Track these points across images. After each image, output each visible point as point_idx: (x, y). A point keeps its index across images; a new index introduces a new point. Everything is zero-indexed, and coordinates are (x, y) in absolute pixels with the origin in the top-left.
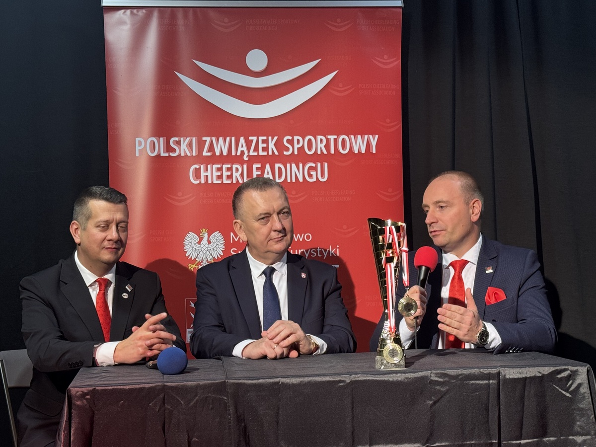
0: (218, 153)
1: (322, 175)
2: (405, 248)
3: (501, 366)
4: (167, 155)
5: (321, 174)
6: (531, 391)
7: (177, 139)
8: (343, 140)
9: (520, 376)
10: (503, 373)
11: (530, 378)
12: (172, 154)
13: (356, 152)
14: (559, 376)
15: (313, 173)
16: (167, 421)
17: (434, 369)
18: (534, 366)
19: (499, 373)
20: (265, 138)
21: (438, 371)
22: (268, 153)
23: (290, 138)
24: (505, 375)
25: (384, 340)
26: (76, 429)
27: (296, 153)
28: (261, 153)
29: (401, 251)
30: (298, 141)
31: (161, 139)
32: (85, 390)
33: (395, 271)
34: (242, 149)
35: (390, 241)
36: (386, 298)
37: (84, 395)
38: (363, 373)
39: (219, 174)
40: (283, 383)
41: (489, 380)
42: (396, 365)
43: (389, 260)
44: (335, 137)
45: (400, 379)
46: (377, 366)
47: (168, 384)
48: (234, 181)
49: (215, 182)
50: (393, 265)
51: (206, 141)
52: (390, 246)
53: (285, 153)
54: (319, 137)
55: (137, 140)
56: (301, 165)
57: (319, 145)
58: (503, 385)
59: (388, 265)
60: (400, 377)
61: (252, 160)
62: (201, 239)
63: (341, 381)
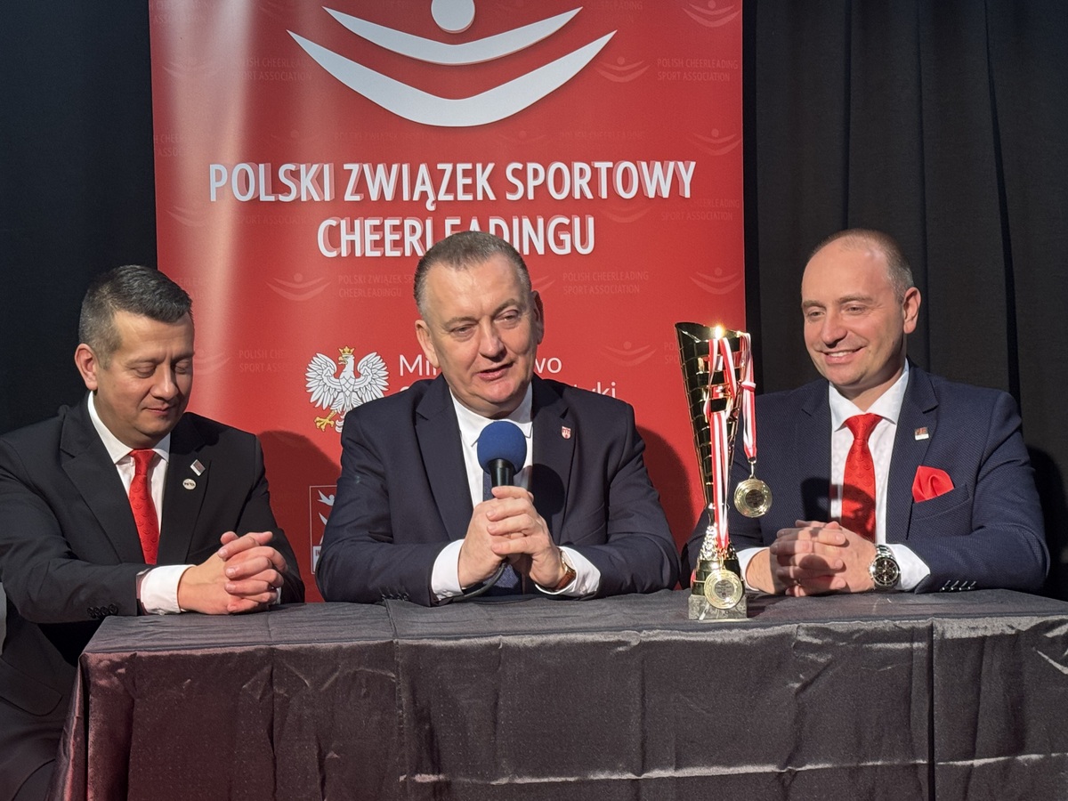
0: (374, 196)
1: (584, 241)
2: (748, 382)
3: (936, 615)
4: (272, 198)
5: (580, 240)
6: (994, 663)
7: (292, 167)
8: (626, 172)
9: (974, 634)
10: (940, 629)
11: (995, 638)
12: (282, 198)
13: (651, 195)
14: (1050, 635)
15: (565, 237)
16: (277, 719)
17: (806, 620)
18: (1001, 615)
19: (931, 629)
20: (469, 166)
21: (812, 625)
22: (475, 197)
23: (519, 166)
24: (943, 634)
25: (705, 563)
26: (98, 734)
27: (531, 196)
28: (461, 197)
29: (741, 389)
30: (536, 172)
31: (262, 166)
32: (115, 657)
33: (729, 427)
34: (424, 188)
35: (720, 368)
36: (711, 481)
37: (113, 667)
38: (665, 627)
39: (377, 237)
40: (506, 647)
41: (912, 641)
42: (730, 613)
43: (718, 405)
44: (610, 165)
45: (736, 639)
46: (692, 615)
47: (280, 647)
48: (408, 253)
49: (369, 253)
50: (725, 415)
51: (350, 171)
52: (720, 378)
53: (510, 197)
54: (577, 166)
55: (213, 168)
56: (540, 221)
57: (577, 180)
58: (941, 649)
59: (715, 415)
60: (737, 636)
61: (444, 209)
62: (341, 368)
63: (620, 643)
